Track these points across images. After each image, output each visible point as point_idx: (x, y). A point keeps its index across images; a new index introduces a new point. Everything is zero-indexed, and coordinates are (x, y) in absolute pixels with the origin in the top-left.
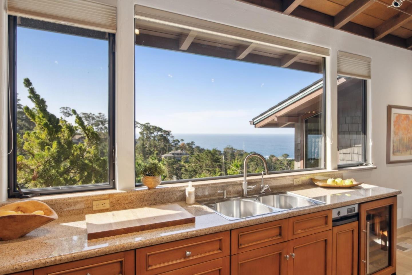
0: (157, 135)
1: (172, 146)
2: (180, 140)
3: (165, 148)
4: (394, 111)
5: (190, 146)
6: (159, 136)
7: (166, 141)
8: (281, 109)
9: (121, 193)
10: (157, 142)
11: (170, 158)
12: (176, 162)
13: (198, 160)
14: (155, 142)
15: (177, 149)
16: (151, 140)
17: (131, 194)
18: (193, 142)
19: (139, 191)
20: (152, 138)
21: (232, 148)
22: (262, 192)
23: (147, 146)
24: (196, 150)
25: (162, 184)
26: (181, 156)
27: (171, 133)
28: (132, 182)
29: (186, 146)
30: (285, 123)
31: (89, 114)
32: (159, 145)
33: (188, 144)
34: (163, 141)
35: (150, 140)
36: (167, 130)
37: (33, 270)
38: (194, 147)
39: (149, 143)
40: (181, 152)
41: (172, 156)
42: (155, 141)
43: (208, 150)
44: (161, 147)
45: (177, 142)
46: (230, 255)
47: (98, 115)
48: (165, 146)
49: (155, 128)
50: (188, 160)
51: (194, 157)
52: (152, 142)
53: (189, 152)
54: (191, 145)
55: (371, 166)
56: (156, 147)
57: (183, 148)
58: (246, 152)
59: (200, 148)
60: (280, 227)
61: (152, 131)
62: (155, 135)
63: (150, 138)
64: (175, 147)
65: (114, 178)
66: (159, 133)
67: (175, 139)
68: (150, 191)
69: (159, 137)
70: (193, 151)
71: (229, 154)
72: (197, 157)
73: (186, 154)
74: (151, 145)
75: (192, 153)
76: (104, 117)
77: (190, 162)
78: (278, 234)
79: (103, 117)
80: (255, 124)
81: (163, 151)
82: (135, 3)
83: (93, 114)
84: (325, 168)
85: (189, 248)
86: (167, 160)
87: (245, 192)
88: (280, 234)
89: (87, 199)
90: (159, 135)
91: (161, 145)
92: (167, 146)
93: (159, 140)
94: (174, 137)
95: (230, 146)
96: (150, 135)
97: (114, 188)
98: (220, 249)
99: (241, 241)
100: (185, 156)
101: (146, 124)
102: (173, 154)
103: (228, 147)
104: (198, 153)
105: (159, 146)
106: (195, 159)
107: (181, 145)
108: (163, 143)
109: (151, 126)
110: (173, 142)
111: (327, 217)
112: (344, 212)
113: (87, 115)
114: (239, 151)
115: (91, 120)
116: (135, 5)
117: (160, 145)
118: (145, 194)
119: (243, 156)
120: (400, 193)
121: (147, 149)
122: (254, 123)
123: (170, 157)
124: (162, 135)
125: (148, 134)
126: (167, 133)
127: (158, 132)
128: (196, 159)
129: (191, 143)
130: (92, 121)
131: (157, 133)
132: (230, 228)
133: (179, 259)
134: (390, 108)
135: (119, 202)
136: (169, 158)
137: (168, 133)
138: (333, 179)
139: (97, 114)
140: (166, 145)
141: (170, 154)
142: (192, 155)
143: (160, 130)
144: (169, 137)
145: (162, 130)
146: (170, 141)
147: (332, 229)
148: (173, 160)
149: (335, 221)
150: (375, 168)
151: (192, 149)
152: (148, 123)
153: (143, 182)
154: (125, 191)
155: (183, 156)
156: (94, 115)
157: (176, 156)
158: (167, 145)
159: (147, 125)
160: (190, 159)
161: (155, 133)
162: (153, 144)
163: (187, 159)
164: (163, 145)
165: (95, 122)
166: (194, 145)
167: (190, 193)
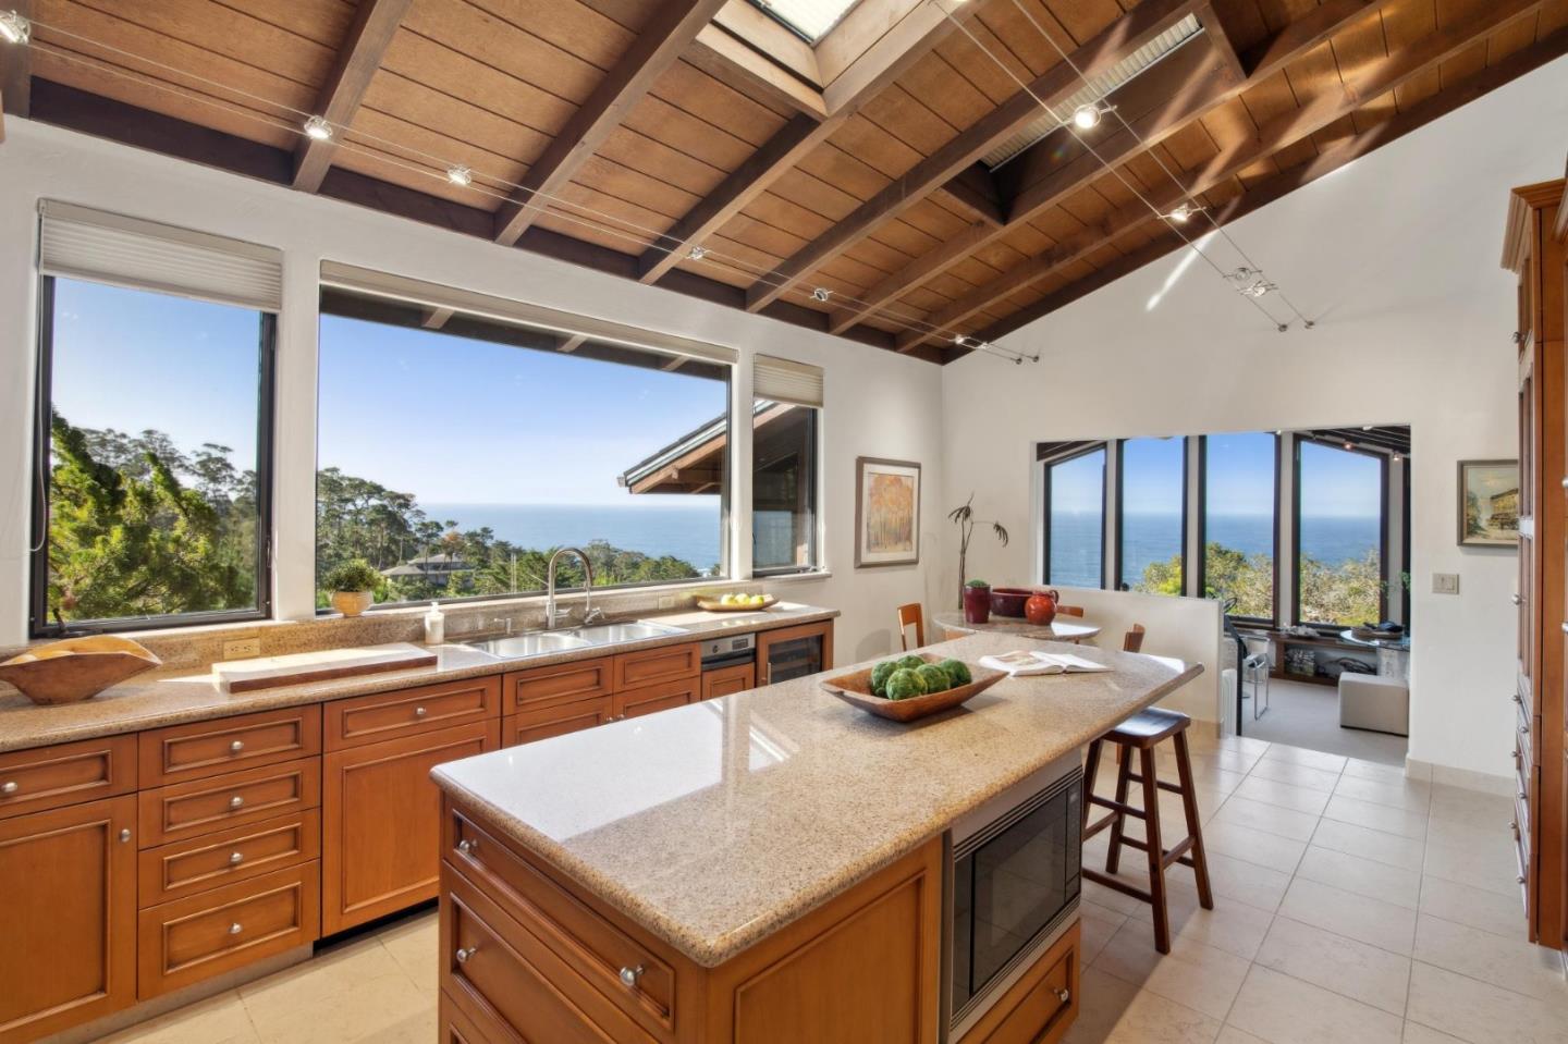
0: (365, 506)
1: (417, 540)
2: (443, 525)
3: (393, 547)
4: (868, 468)
5: (477, 543)
6: (371, 509)
7: (395, 527)
8: (685, 451)
9: (287, 626)
10: (365, 532)
11: (409, 579)
12: (429, 591)
13: (501, 582)
14: (357, 528)
15: (434, 551)
16: (343, 523)
17: (308, 627)
18: (486, 531)
19: (324, 622)
20: (347, 517)
21: (607, 548)
22: (586, 621)
23: (328, 542)
24: (495, 552)
25: (372, 609)
26: (446, 572)
27: (417, 500)
28: (307, 606)
29: (466, 542)
30: (702, 485)
31: (105, 434)
32: (374, 540)
33: (472, 536)
34: (387, 528)
35: (340, 523)
36: (400, 490)
37: (138, 732)
38: (489, 543)
39: (336, 532)
40: (448, 560)
41: (418, 571)
42: (360, 526)
43: (534, 553)
44: (379, 545)
45: (435, 530)
46: (502, 717)
47: (141, 437)
48: (393, 541)
49: (359, 486)
50: (468, 584)
51: (490, 574)
52: (346, 529)
53: (473, 560)
54: (479, 539)
55: (823, 572)
56: (362, 544)
57: (452, 547)
58: (647, 558)
59: (511, 547)
60: (598, 671)
61: (347, 496)
62: (359, 507)
63: (341, 518)
64: (427, 544)
65: (269, 597)
66: (374, 502)
67: (427, 520)
68: (348, 622)
69: (374, 515)
70: (488, 556)
71: (599, 564)
72: (498, 573)
73: (464, 566)
74: (342, 538)
75: (484, 564)
76: (165, 444)
77: (476, 589)
78: (595, 682)
79: (161, 446)
80: (630, 486)
81: (386, 557)
82: (322, 258)
83: (118, 432)
84: (730, 578)
85: (421, 703)
86: (399, 586)
87: (551, 623)
88: (598, 683)
89: (210, 637)
90: (373, 506)
91: (379, 539)
92: (399, 541)
93: (372, 522)
94: (424, 514)
95: (601, 541)
96: (340, 506)
97: (269, 616)
98: (482, 706)
99: (521, 693)
100: (460, 573)
101: (327, 470)
102: (420, 566)
103: (597, 543)
104: (501, 563)
105: (371, 541)
106: (493, 579)
107: (447, 538)
108: (385, 533)
109: (343, 478)
110: (420, 530)
111: (690, 654)
112: (727, 647)
113: (94, 436)
114: (628, 553)
115: (112, 454)
116: (322, 261)
117: (376, 537)
118: (337, 628)
119: (638, 568)
120: (837, 614)
121: (330, 552)
122: (629, 483)
123: (411, 576)
124: (384, 507)
125: (333, 504)
126: (402, 501)
127: (369, 498)
128: (497, 579)
129: (479, 531)
130: (117, 457)
131: (367, 501)
132: (500, 670)
133: (404, 721)
134: (861, 462)
135: (281, 642)
136: (407, 579)
137: (405, 501)
138: (730, 596)
139: (135, 433)
140: (397, 537)
141: (411, 565)
142: (483, 567)
143: (377, 490)
144: (407, 515)
145: (384, 490)
146: (410, 526)
147: (701, 675)
148: (418, 584)
149: (705, 661)
150: (830, 576)
151: (482, 552)
152: (335, 470)
153: (334, 606)
154: (293, 622)
155: (453, 572)
156: (124, 436)
157: (430, 572)
158: (401, 538)
159: (329, 474)
160: (476, 579)
161: (360, 502)
162: (351, 536)
163: (468, 581)
164: (386, 538)
165: (129, 460)
166: (492, 537)
167: (433, 624)
